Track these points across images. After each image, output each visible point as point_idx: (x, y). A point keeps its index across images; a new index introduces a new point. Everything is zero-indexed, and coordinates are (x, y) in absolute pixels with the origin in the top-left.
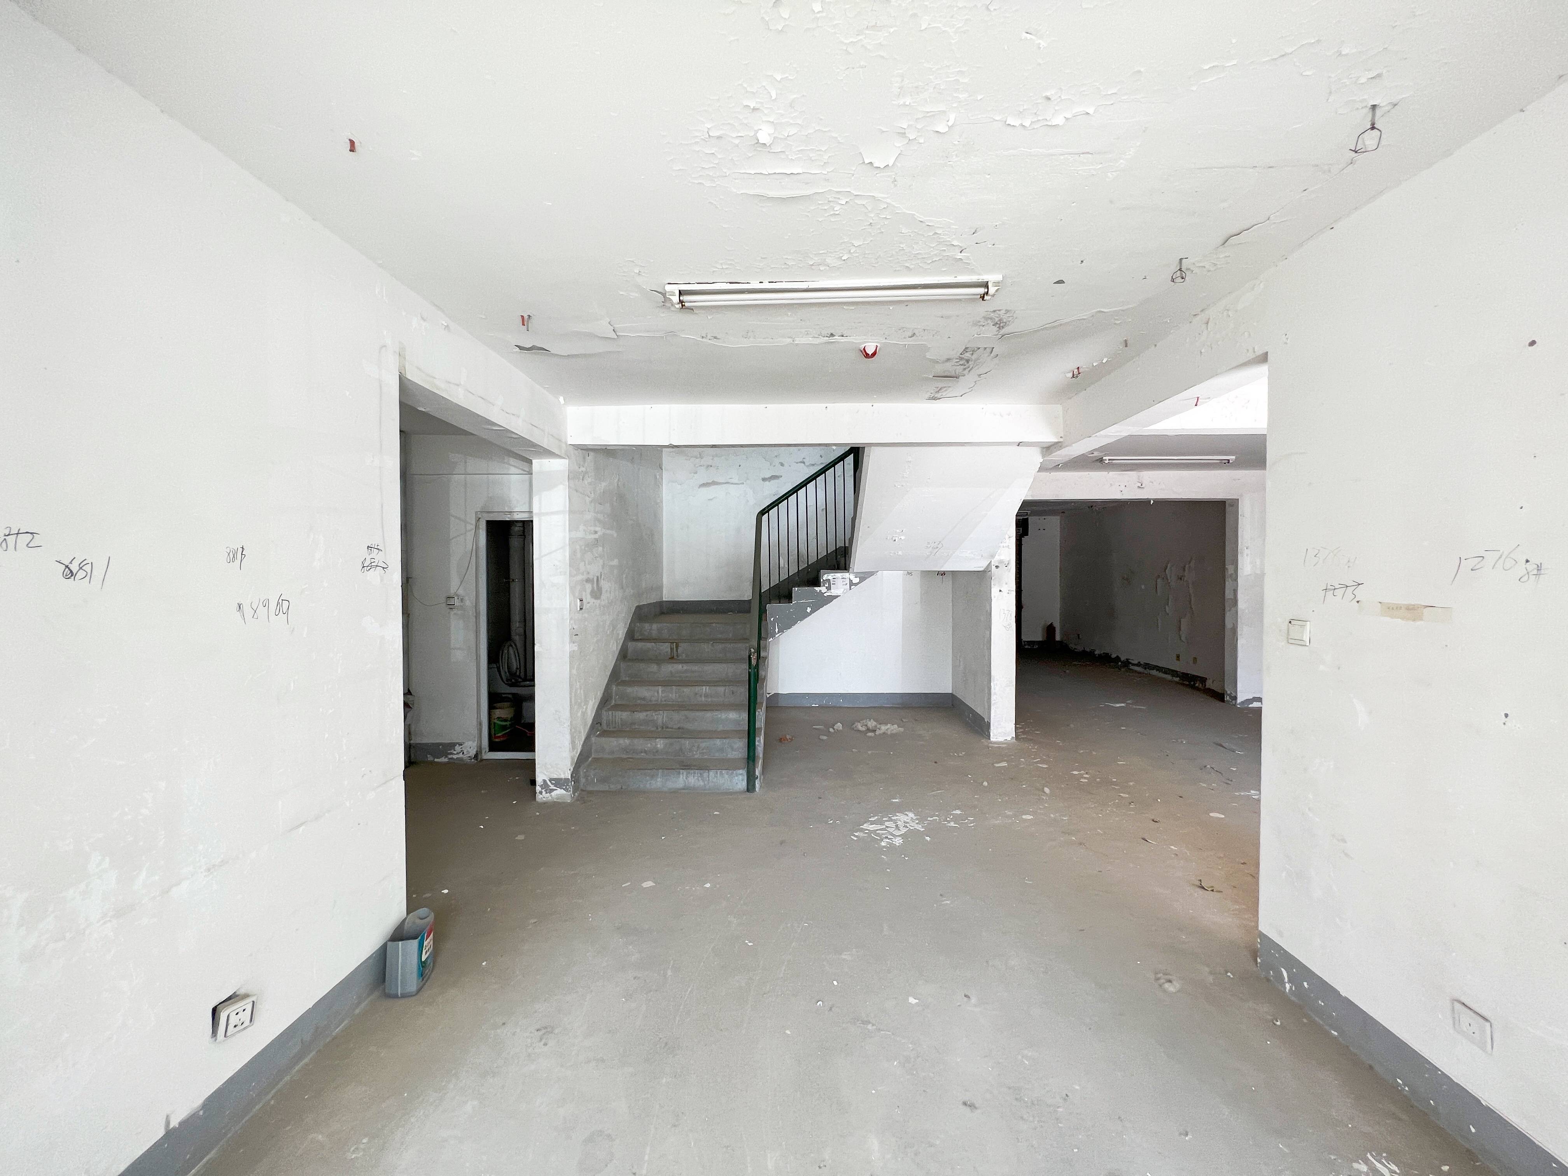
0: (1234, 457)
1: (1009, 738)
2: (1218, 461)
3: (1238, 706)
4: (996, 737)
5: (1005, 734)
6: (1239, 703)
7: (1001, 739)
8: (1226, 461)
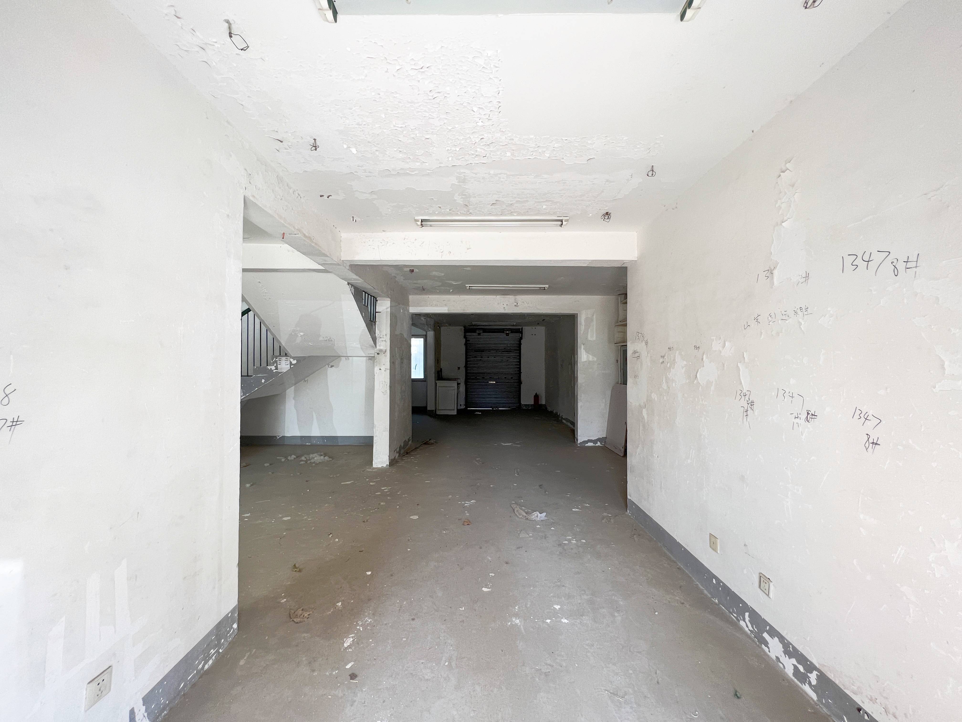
0: (547, 286)
1: (385, 466)
2: (539, 288)
3: (578, 445)
4: (376, 465)
5: (382, 462)
6: (579, 444)
7: (380, 466)
8: (543, 288)
